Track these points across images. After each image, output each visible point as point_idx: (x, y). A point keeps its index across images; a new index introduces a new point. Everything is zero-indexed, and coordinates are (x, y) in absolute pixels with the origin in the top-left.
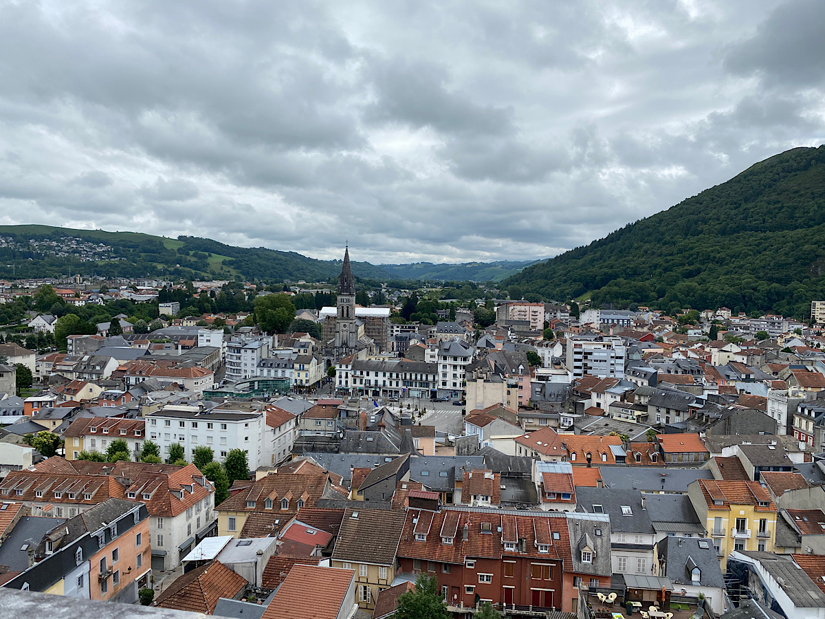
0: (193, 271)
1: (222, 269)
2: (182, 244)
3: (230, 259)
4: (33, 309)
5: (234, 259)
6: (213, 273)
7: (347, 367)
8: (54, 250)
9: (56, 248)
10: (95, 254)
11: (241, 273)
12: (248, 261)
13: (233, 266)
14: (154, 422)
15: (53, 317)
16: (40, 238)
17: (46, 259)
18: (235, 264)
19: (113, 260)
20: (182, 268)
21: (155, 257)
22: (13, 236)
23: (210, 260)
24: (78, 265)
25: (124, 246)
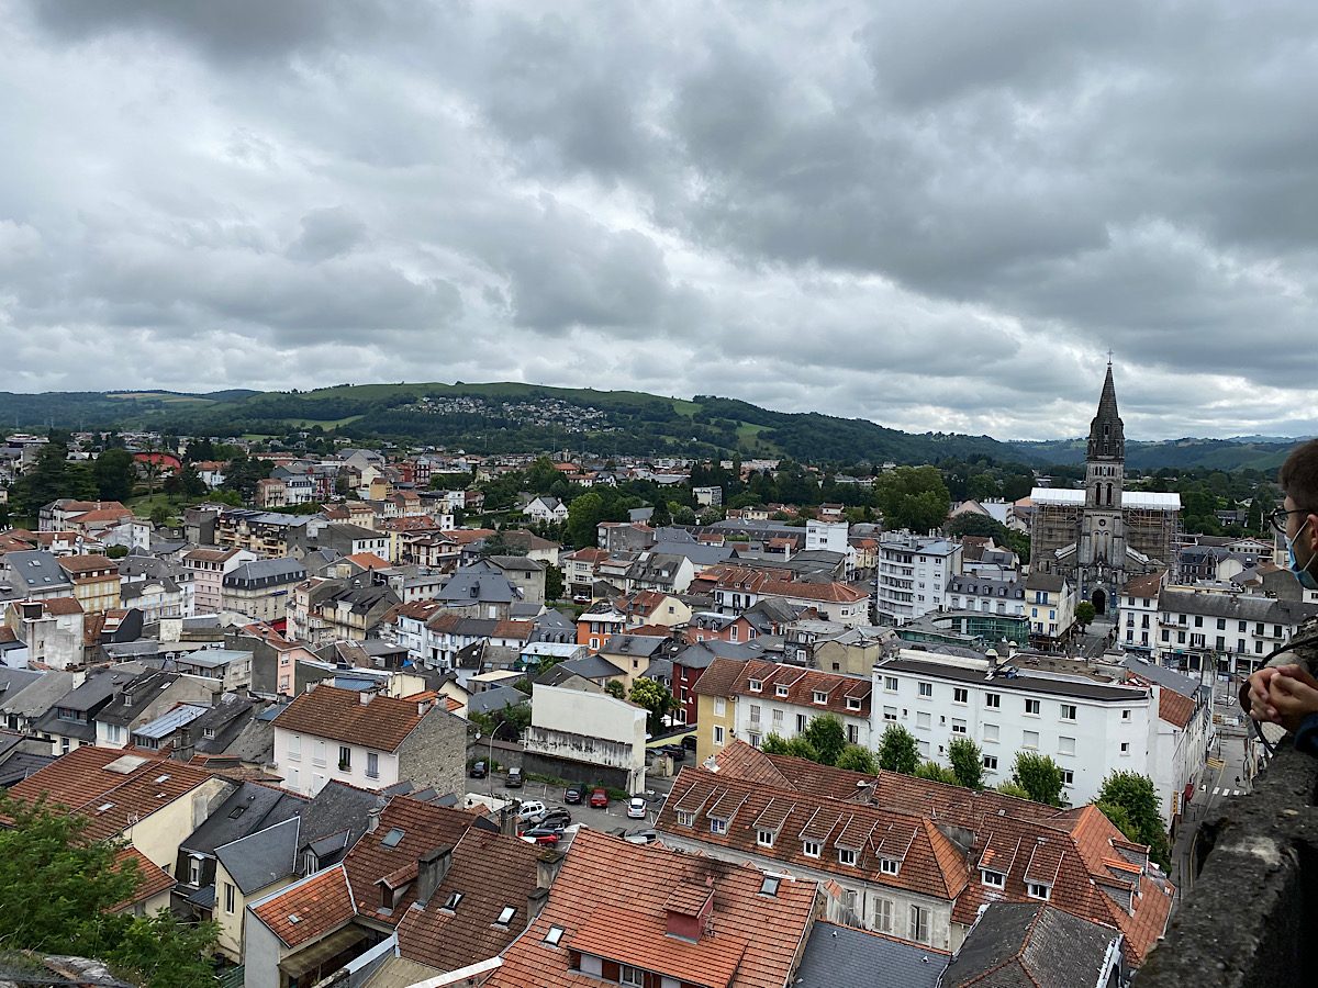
0: (716, 448)
1: (757, 445)
2: (699, 408)
3: (770, 429)
4: (525, 489)
5: (775, 430)
6: (745, 451)
7: (1146, 603)
8: (533, 417)
9: (536, 414)
10: (583, 422)
11: (785, 451)
12: (796, 432)
13: (773, 441)
14: (893, 684)
15: (555, 502)
16: (515, 401)
17: (523, 429)
18: (777, 438)
19: (606, 430)
20: (700, 443)
21: (662, 426)
22: (484, 398)
23: (740, 432)
24: (564, 437)
25: (621, 411)
